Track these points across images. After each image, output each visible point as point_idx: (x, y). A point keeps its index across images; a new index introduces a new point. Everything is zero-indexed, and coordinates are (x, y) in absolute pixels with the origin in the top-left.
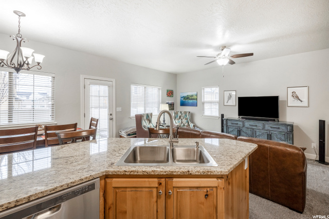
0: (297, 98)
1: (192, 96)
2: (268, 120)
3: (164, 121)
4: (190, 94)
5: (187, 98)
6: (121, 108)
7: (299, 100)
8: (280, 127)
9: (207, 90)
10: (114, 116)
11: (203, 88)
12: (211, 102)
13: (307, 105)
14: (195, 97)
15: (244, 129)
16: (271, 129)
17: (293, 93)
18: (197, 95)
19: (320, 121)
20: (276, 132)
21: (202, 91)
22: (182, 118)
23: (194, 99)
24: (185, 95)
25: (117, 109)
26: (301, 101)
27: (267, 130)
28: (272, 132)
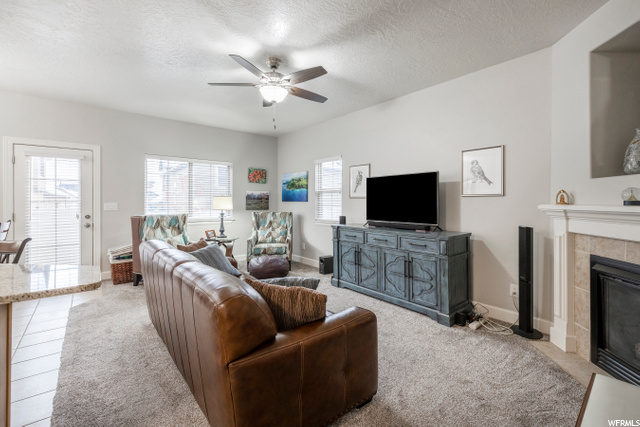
0: (482, 174)
1: (300, 180)
2: (413, 229)
3: (222, 232)
4: (296, 175)
5: (292, 184)
6: (116, 204)
7: (485, 179)
8: (427, 243)
9: (326, 165)
10: (97, 221)
11: (316, 161)
12: (332, 192)
13: (499, 191)
14: (304, 182)
15: (366, 249)
16: (410, 248)
17: (473, 163)
18: (307, 178)
19: (521, 228)
20: (420, 256)
21: (317, 167)
22: (275, 225)
23: (302, 187)
24: (289, 178)
25: (105, 205)
26: (490, 183)
27: (404, 251)
28: (414, 256)
